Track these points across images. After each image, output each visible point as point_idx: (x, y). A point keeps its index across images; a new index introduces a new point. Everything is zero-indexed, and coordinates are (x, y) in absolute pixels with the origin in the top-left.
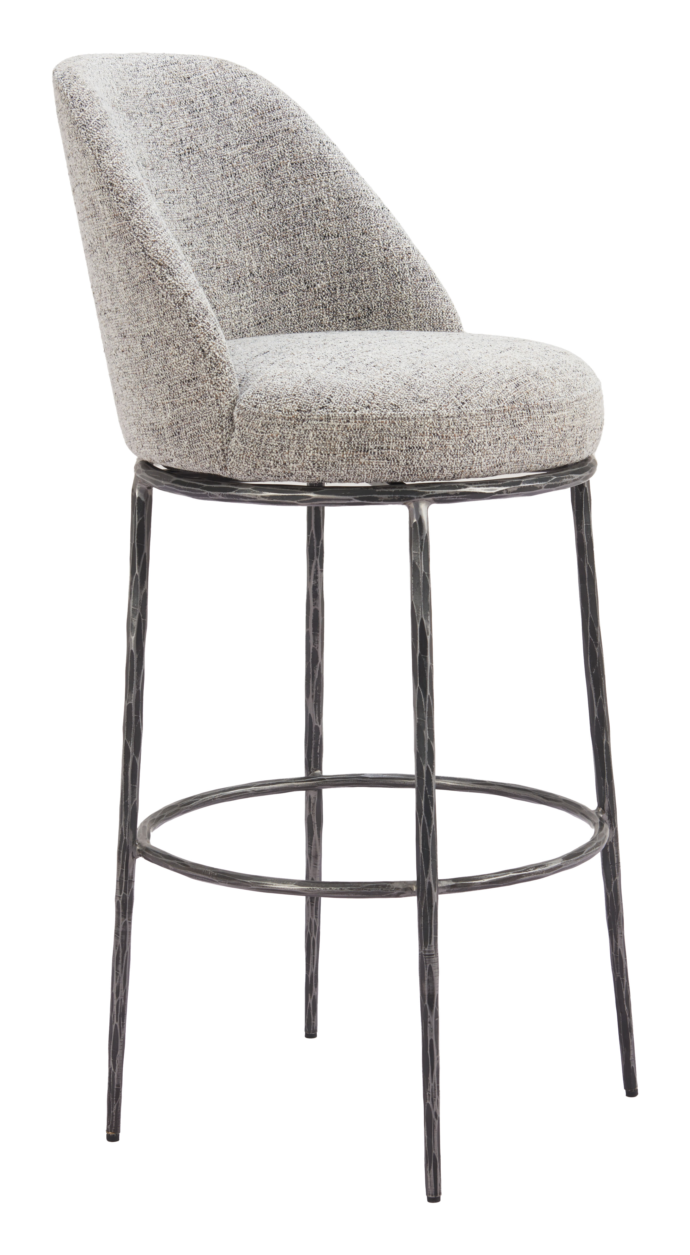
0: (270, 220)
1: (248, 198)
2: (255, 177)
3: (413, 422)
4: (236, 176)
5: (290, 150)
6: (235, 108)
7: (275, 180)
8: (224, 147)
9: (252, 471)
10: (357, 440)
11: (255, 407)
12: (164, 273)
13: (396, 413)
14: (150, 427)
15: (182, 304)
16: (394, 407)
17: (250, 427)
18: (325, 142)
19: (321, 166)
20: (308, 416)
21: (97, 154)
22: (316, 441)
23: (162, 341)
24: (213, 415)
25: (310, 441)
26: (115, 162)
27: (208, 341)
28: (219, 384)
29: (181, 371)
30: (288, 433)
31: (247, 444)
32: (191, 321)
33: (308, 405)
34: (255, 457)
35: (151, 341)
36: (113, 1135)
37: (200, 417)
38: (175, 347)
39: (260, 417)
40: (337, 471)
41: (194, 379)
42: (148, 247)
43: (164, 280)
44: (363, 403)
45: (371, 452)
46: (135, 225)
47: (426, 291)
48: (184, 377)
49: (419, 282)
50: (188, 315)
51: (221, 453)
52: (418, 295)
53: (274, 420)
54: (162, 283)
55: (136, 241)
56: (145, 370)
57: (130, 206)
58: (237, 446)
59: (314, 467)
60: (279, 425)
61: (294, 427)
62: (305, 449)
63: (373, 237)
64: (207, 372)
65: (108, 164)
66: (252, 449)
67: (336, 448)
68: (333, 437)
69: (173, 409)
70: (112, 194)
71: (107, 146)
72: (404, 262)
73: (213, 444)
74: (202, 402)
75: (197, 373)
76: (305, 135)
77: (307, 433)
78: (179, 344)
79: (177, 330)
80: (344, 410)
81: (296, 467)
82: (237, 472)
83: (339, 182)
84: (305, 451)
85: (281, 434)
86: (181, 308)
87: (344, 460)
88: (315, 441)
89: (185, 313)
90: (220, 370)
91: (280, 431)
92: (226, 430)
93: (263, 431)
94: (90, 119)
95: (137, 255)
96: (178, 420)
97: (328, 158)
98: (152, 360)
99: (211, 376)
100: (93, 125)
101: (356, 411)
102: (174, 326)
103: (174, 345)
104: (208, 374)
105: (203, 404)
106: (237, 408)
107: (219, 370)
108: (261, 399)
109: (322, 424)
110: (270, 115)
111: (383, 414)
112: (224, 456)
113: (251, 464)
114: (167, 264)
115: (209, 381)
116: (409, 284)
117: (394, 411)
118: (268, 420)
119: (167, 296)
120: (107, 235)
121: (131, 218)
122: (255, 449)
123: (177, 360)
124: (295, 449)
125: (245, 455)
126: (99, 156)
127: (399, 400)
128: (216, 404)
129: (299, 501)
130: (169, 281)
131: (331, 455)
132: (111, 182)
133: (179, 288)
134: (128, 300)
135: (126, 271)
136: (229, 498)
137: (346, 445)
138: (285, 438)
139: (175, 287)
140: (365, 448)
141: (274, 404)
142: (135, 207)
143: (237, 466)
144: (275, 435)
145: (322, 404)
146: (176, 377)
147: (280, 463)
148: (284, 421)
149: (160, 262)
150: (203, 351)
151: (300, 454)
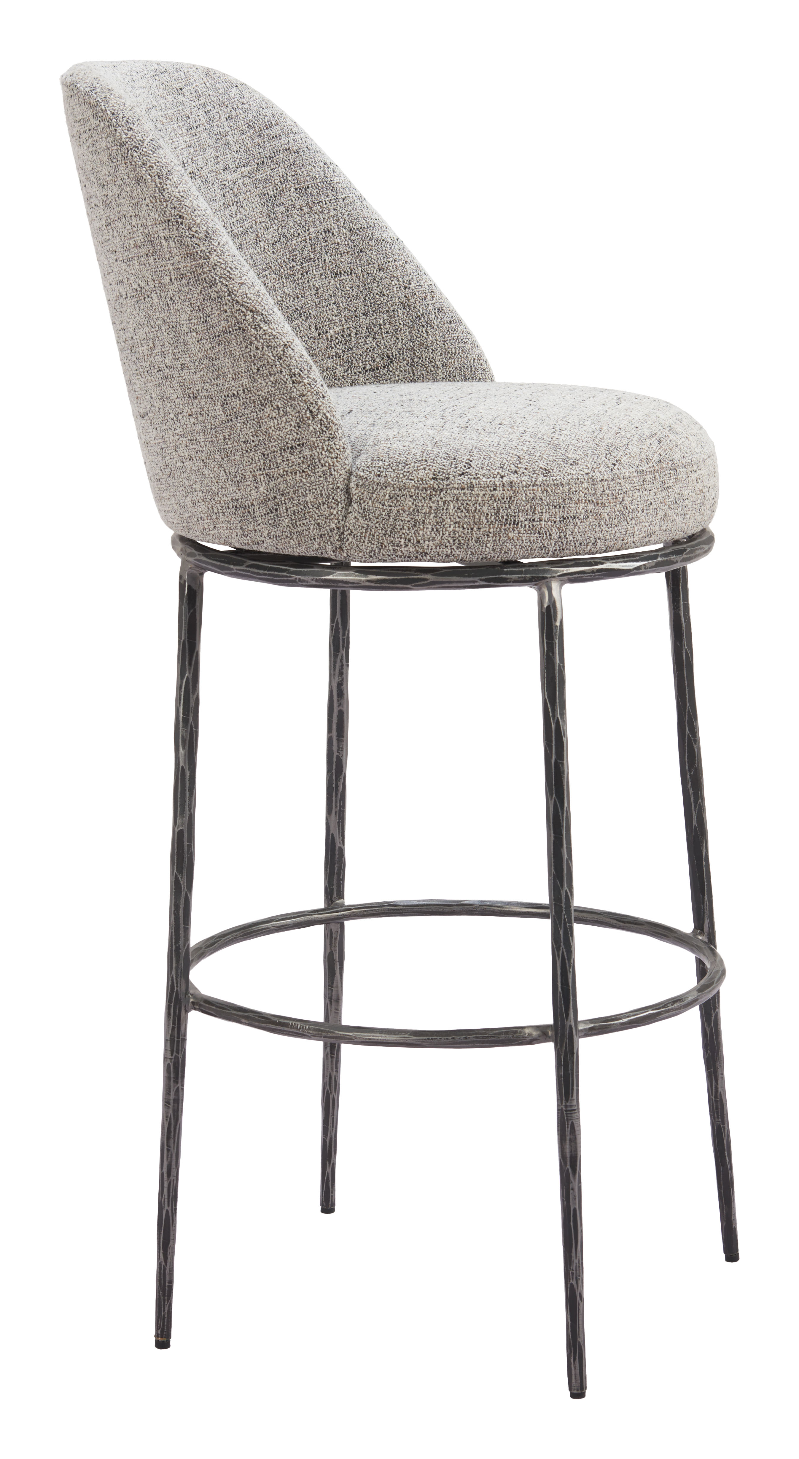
0: (275, 256)
1: (251, 230)
2: (258, 206)
3: (568, 487)
4: (238, 204)
5: (293, 173)
6: (231, 124)
7: (278, 208)
8: (224, 170)
9: (377, 551)
10: (506, 511)
11: (379, 476)
12: (257, 321)
13: (548, 479)
14: (231, 504)
15: (282, 357)
16: (544, 472)
17: (374, 500)
18: (329, 164)
19: (328, 191)
20: (448, 485)
21: (158, 181)
22: (458, 513)
23: (254, 402)
24: (325, 487)
25: (449, 513)
26: (181, 190)
27: (316, 400)
28: (332, 450)
29: (281, 437)
30: (423, 506)
31: (370, 520)
32: (295, 376)
33: (445, 471)
34: (381, 535)
35: (238, 401)
37: (306, 490)
38: (273, 409)
39: (386, 487)
40: (481, 548)
41: (299, 445)
42: (235, 291)
43: (259, 329)
44: (508, 468)
45: (521, 525)
46: (216, 265)
47: (455, 335)
48: (285, 444)
49: (446, 325)
50: (291, 370)
51: (335, 532)
52: (446, 339)
53: (404, 490)
54: (256, 333)
55: (219, 284)
56: (227, 437)
57: (207, 242)
58: (357, 523)
59: (454, 545)
60: (411, 496)
61: (430, 499)
62: (444, 523)
63: (391, 273)
64: (317, 436)
65: (174, 193)
66: (377, 525)
67: (481, 521)
68: (478, 508)
69: (269, 481)
70: (183, 229)
71: (169, 171)
72: (428, 302)
73: (325, 522)
74: (309, 472)
75: (303, 438)
76: (307, 155)
77: (446, 505)
78: (279, 404)
79: (276, 388)
80: (489, 476)
81: (432, 545)
82: (356, 554)
83: (349, 210)
84: (444, 526)
85: (414, 506)
86: (281, 361)
87: (491, 535)
88: (456, 514)
89: (287, 368)
90: (333, 433)
91: (413, 504)
92: (341, 504)
93: (391, 504)
94: (142, 139)
95: (220, 300)
96: (275, 495)
97: (335, 182)
98: (239, 425)
99: (323, 441)
100: (147, 146)
101: (502, 477)
102: (273, 383)
103: (272, 406)
104: (318, 439)
105: (312, 474)
106: (355, 478)
107: (331, 434)
108: (385, 467)
109: (464, 494)
110: (268, 133)
111: (533, 480)
112: (340, 535)
113: (376, 543)
114: (260, 310)
115: (320, 447)
116: (436, 327)
117: (545, 476)
118: (397, 491)
119: (263, 348)
120: (173, 277)
121: (210, 256)
122: (381, 525)
123: (276, 423)
124: (432, 524)
125: (368, 533)
126: (160, 183)
127: (548, 462)
128: (329, 474)
130: (264, 331)
131: (475, 529)
132: (180, 214)
133: (277, 338)
134: (202, 354)
135: (202, 320)
137: (493, 518)
138: (419, 512)
139: (273, 337)
140: (515, 520)
141: (402, 472)
142: (213, 243)
143: (357, 546)
144: (406, 508)
145: (462, 470)
146: (274, 444)
147: (412, 541)
148: (417, 491)
149: (251, 307)
150: (311, 412)
151: (437, 530)
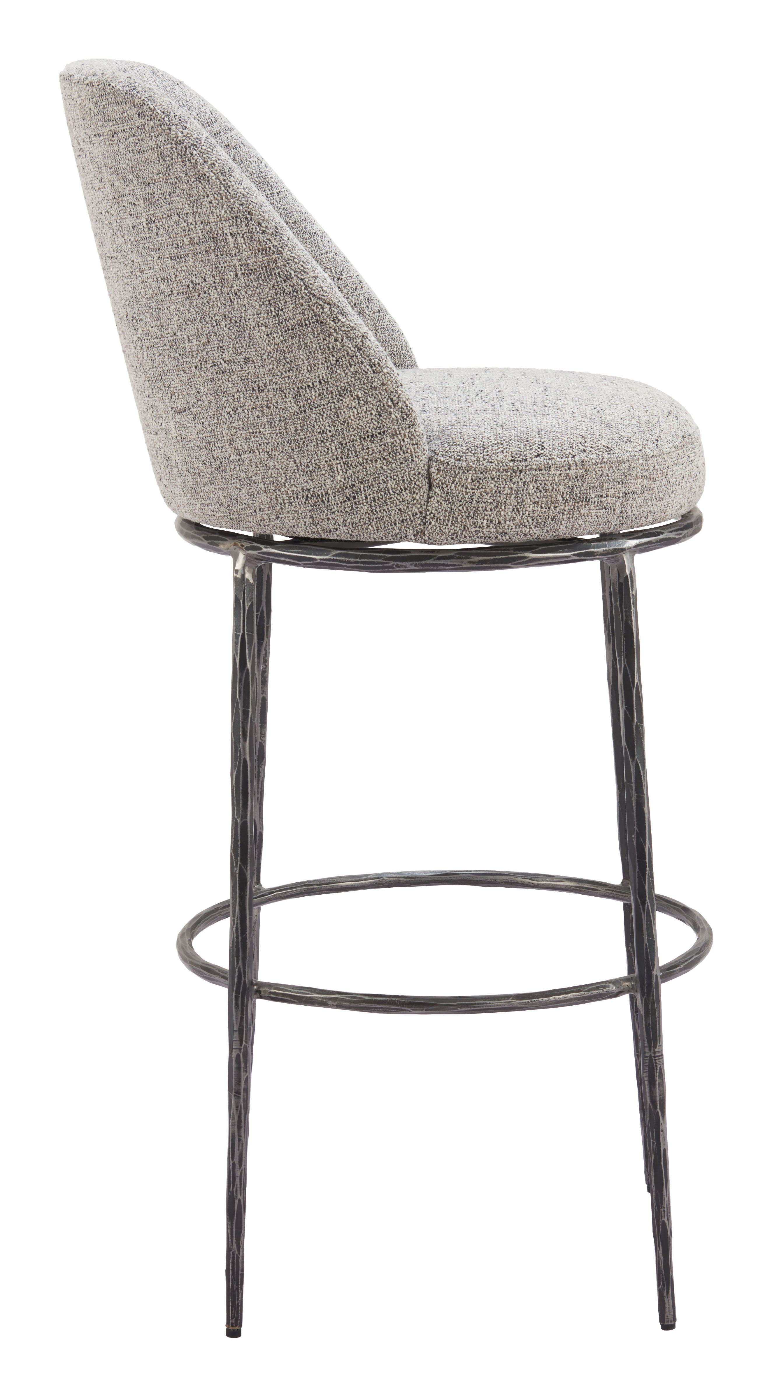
3: (628, 464)
9: (459, 534)
10: (579, 490)
11: (459, 460)
12: (335, 313)
13: (612, 456)
14: (301, 494)
15: (362, 347)
16: (607, 449)
17: (457, 483)
19: (265, 186)
20: (526, 466)
21: (221, 178)
22: (537, 493)
23: (332, 393)
24: (407, 473)
25: (529, 494)
26: (245, 187)
27: (396, 389)
28: (412, 437)
29: (361, 426)
30: (504, 487)
31: (454, 503)
32: (375, 366)
33: (522, 453)
34: (464, 517)
35: (313, 393)
36: (234, 1330)
37: (388, 477)
38: (352, 398)
39: (468, 471)
40: (556, 525)
41: (380, 433)
42: (311, 284)
43: (337, 321)
44: (577, 447)
45: (592, 502)
46: (289, 259)
47: (385, 324)
48: (365, 432)
49: (376, 314)
50: (370, 360)
51: (418, 516)
52: (377, 328)
53: (486, 473)
54: (335, 325)
55: (295, 278)
56: (299, 428)
57: (278, 237)
58: (440, 507)
59: (532, 524)
60: (493, 479)
61: (511, 480)
62: (524, 503)
63: (325, 265)
64: (399, 424)
65: (240, 190)
66: (461, 508)
67: (558, 499)
68: (555, 487)
69: (346, 470)
70: (253, 225)
71: (230, 168)
72: (359, 293)
73: (408, 507)
74: (390, 459)
75: (384, 426)
76: (243, 151)
77: (526, 486)
78: (359, 394)
79: (357, 378)
80: (562, 456)
81: (512, 525)
82: (438, 537)
83: (283, 204)
84: (524, 506)
85: (496, 488)
86: (361, 352)
87: (566, 513)
88: (535, 494)
89: (367, 358)
90: (413, 421)
91: (495, 486)
92: (423, 489)
93: (474, 487)
94: (198, 137)
95: (295, 294)
96: (353, 483)
97: (269, 176)
98: (314, 415)
99: (404, 428)
100: (205, 144)
101: (573, 457)
102: (353, 374)
103: (352, 396)
104: (400, 427)
105: (393, 461)
106: (435, 464)
107: (411, 421)
108: (464, 451)
109: (542, 474)
111: (601, 457)
112: (422, 519)
113: (459, 525)
114: (336, 303)
115: (403, 435)
116: (367, 316)
117: (609, 454)
118: (479, 475)
119: (342, 340)
120: (239, 273)
121: (282, 251)
122: (465, 508)
123: (356, 413)
124: (513, 505)
125: (452, 516)
126: (224, 180)
127: (608, 441)
128: (410, 460)
129: (513, 563)
130: (342, 322)
131: (552, 508)
132: (249, 210)
133: (355, 329)
134: (272, 347)
135: (274, 313)
136: (424, 568)
137: (568, 496)
138: (500, 494)
139: (351, 328)
140: (587, 498)
141: (482, 455)
142: (283, 238)
143: (440, 529)
144: (488, 490)
145: (536, 451)
146: (353, 433)
147: (494, 522)
148: (498, 473)
149: (328, 300)
150: (392, 400)
151: (518, 510)
